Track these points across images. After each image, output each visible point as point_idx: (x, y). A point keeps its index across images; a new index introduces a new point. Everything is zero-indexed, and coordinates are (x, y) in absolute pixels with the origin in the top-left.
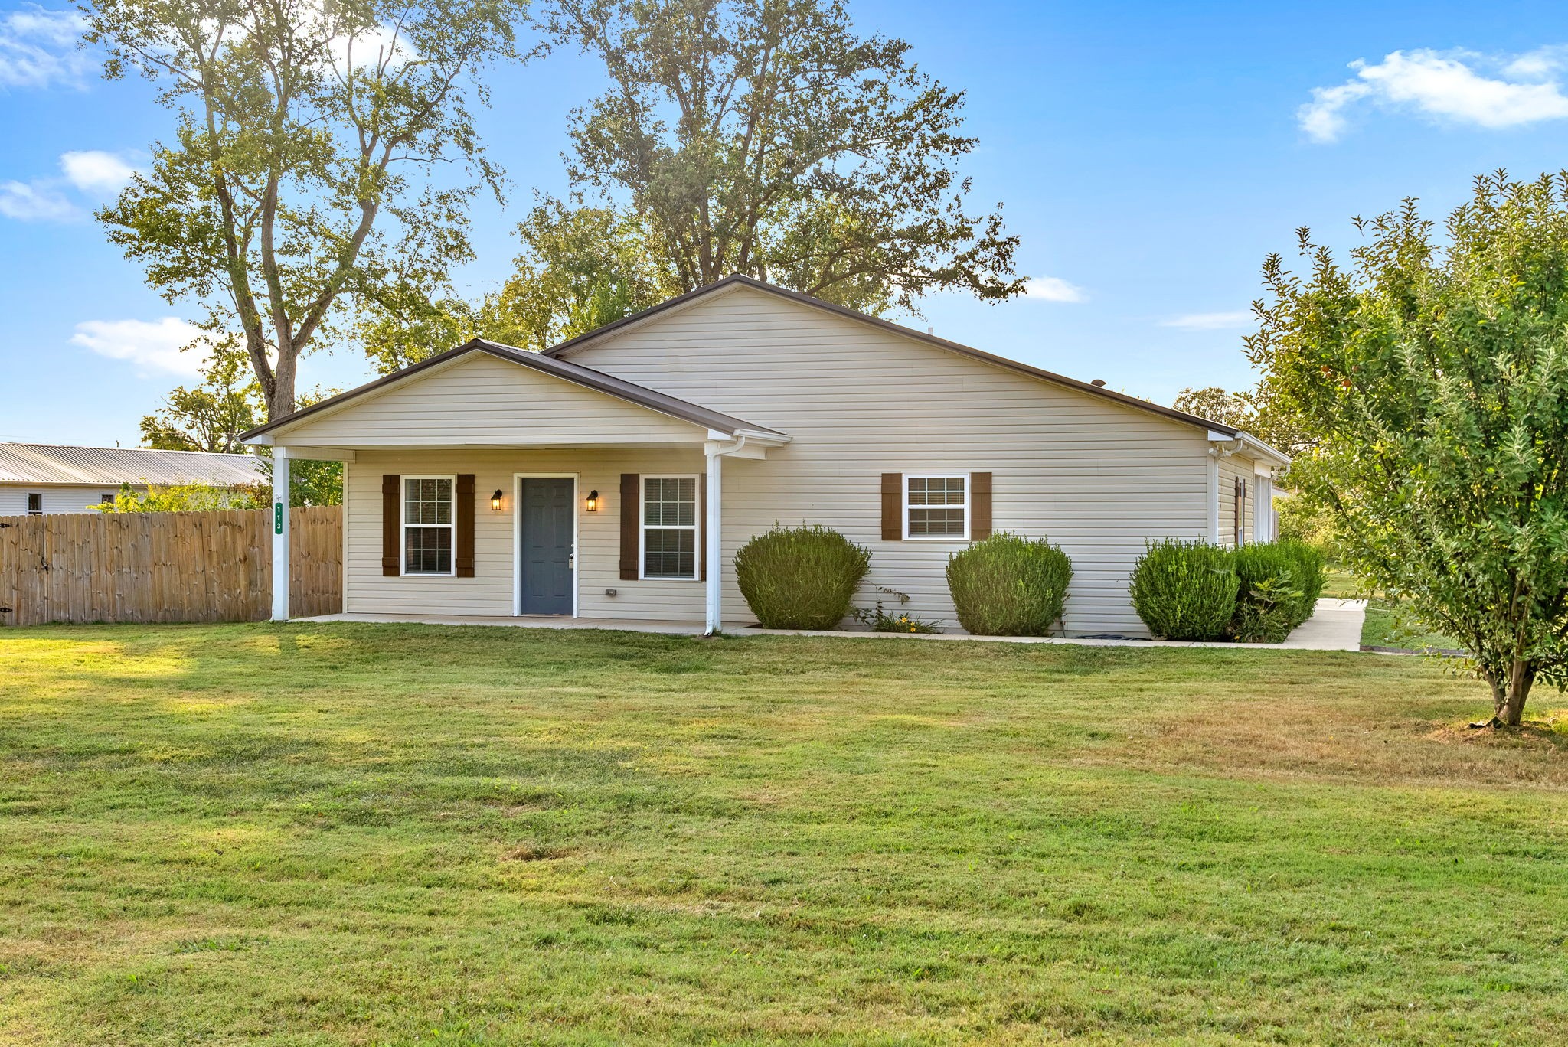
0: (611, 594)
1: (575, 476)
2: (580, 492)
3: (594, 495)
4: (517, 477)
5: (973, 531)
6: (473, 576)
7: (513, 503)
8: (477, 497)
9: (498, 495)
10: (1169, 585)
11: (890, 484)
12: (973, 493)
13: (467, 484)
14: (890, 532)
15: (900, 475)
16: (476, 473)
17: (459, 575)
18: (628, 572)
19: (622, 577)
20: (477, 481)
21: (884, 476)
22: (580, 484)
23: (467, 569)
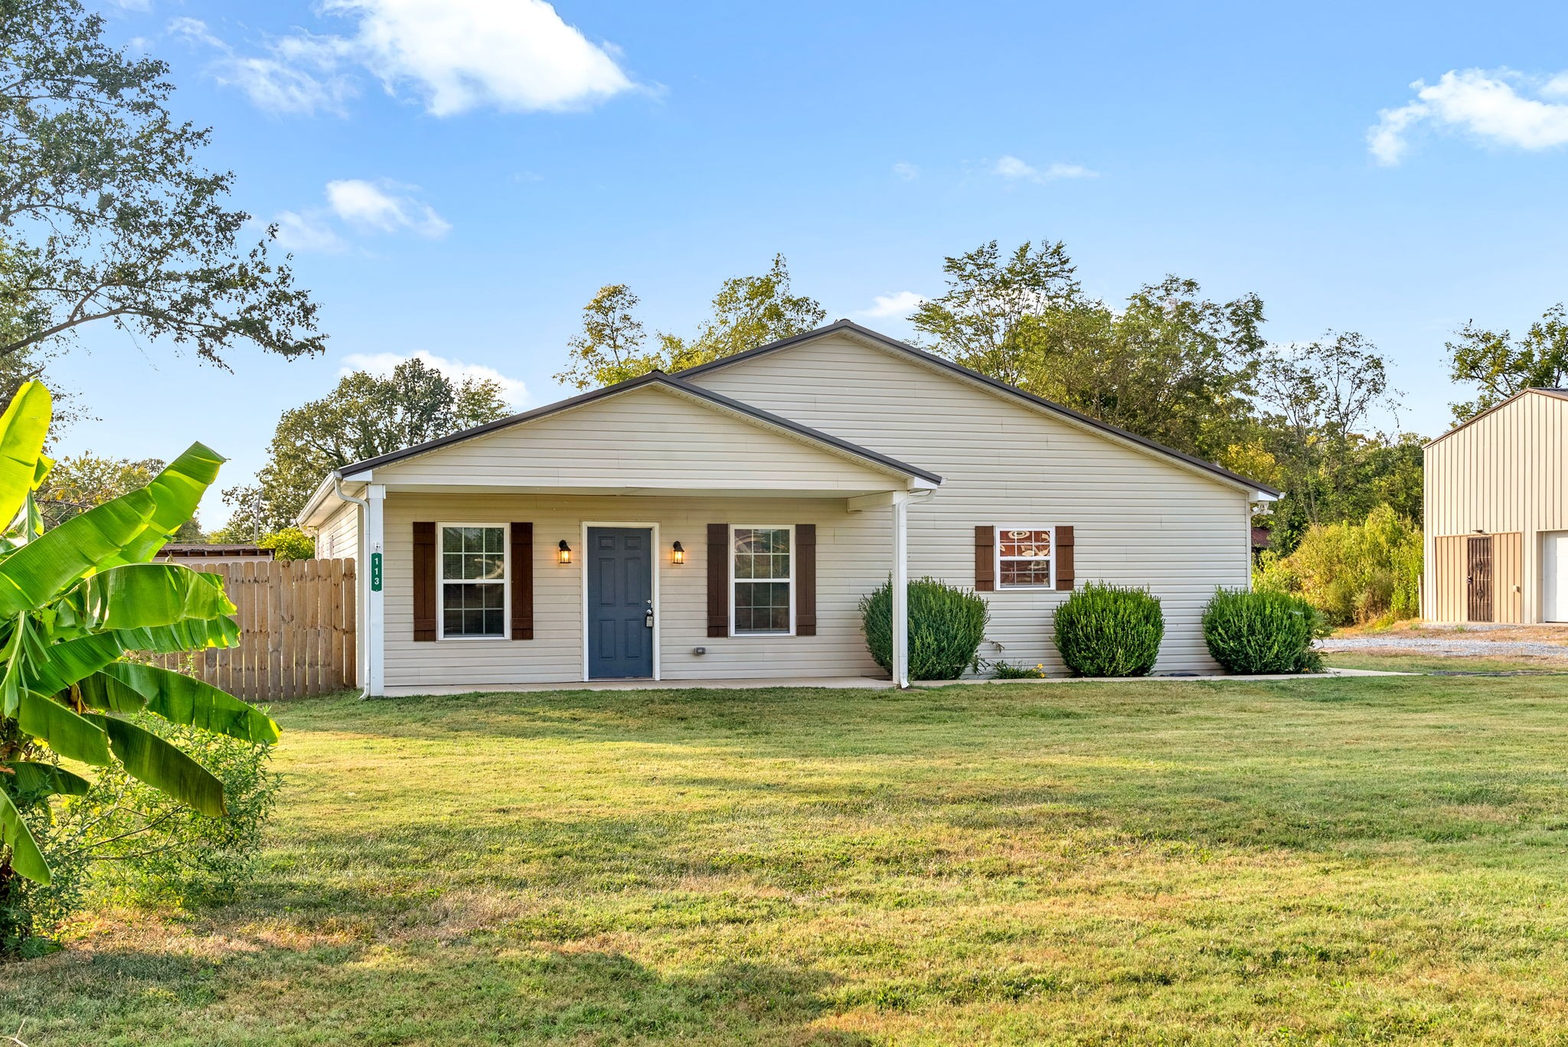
0: (699, 652)
1: (656, 526)
2: (661, 544)
3: (677, 547)
4: (586, 525)
5: (1058, 581)
6: (531, 637)
7: (580, 555)
8: (535, 547)
9: (563, 546)
10: (1263, 625)
11: (984, 537)
12: (1058, 546)
13: (523, 534)
14: (984, 582)
15: (992, 528)
16: (535, 522)
17: (514, 637)
18: (717, 628)
19: (709, 635)
20: (535, 530)
21: (977, 529)
22: (661, 535)
23: (524, 630)
